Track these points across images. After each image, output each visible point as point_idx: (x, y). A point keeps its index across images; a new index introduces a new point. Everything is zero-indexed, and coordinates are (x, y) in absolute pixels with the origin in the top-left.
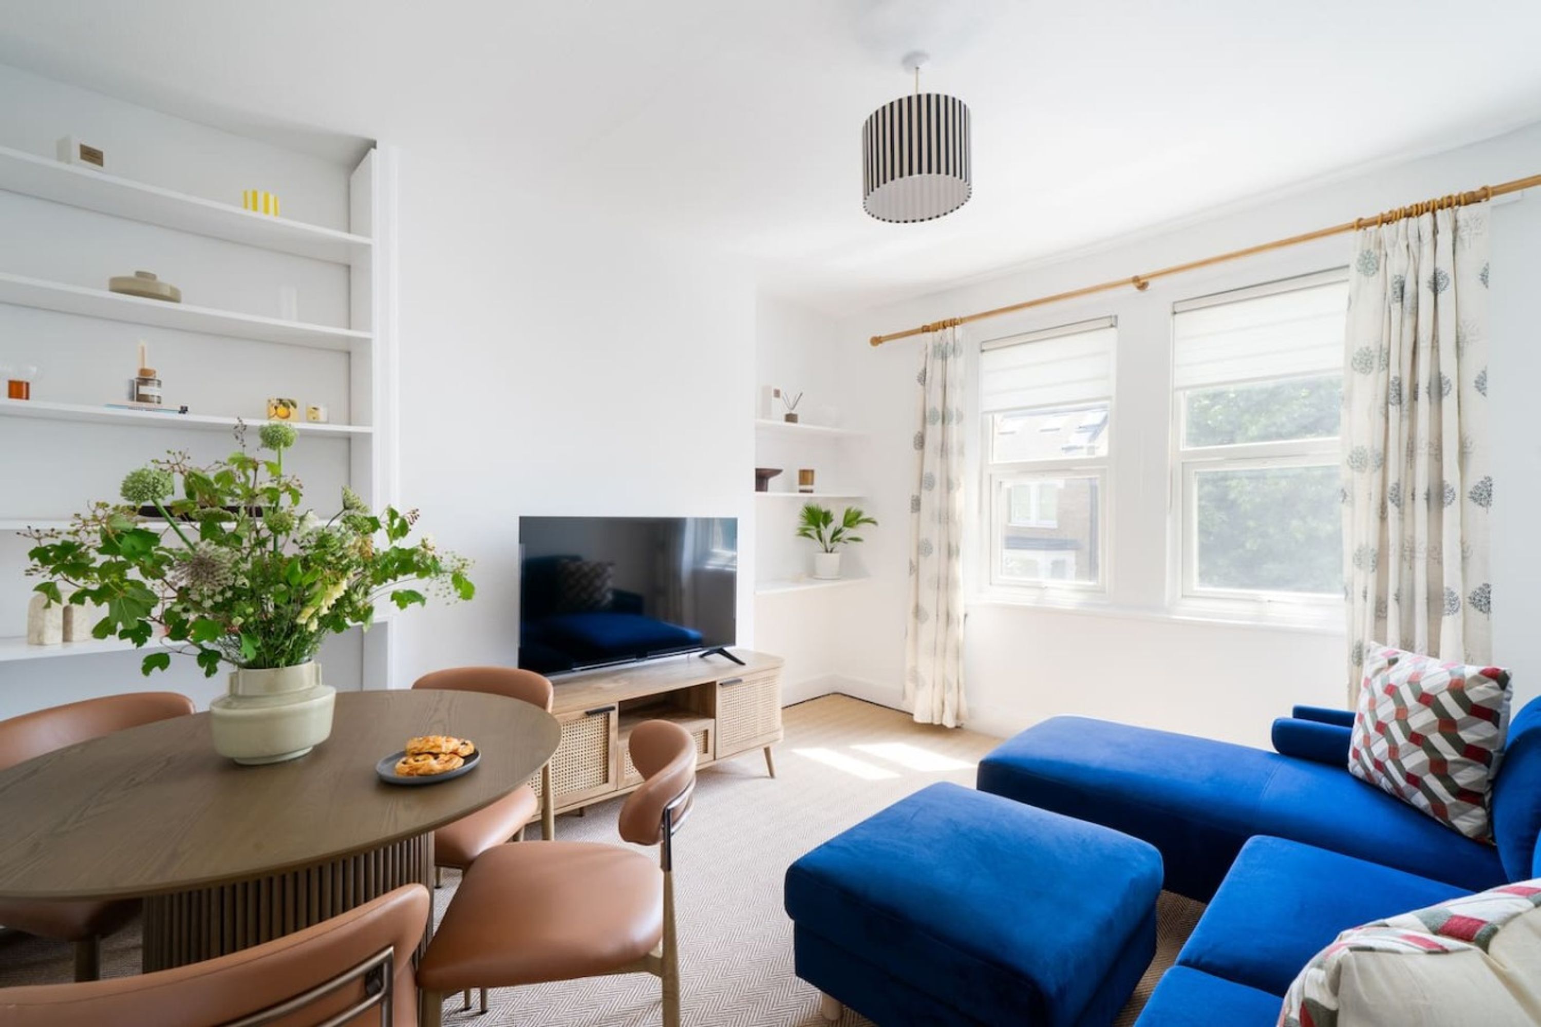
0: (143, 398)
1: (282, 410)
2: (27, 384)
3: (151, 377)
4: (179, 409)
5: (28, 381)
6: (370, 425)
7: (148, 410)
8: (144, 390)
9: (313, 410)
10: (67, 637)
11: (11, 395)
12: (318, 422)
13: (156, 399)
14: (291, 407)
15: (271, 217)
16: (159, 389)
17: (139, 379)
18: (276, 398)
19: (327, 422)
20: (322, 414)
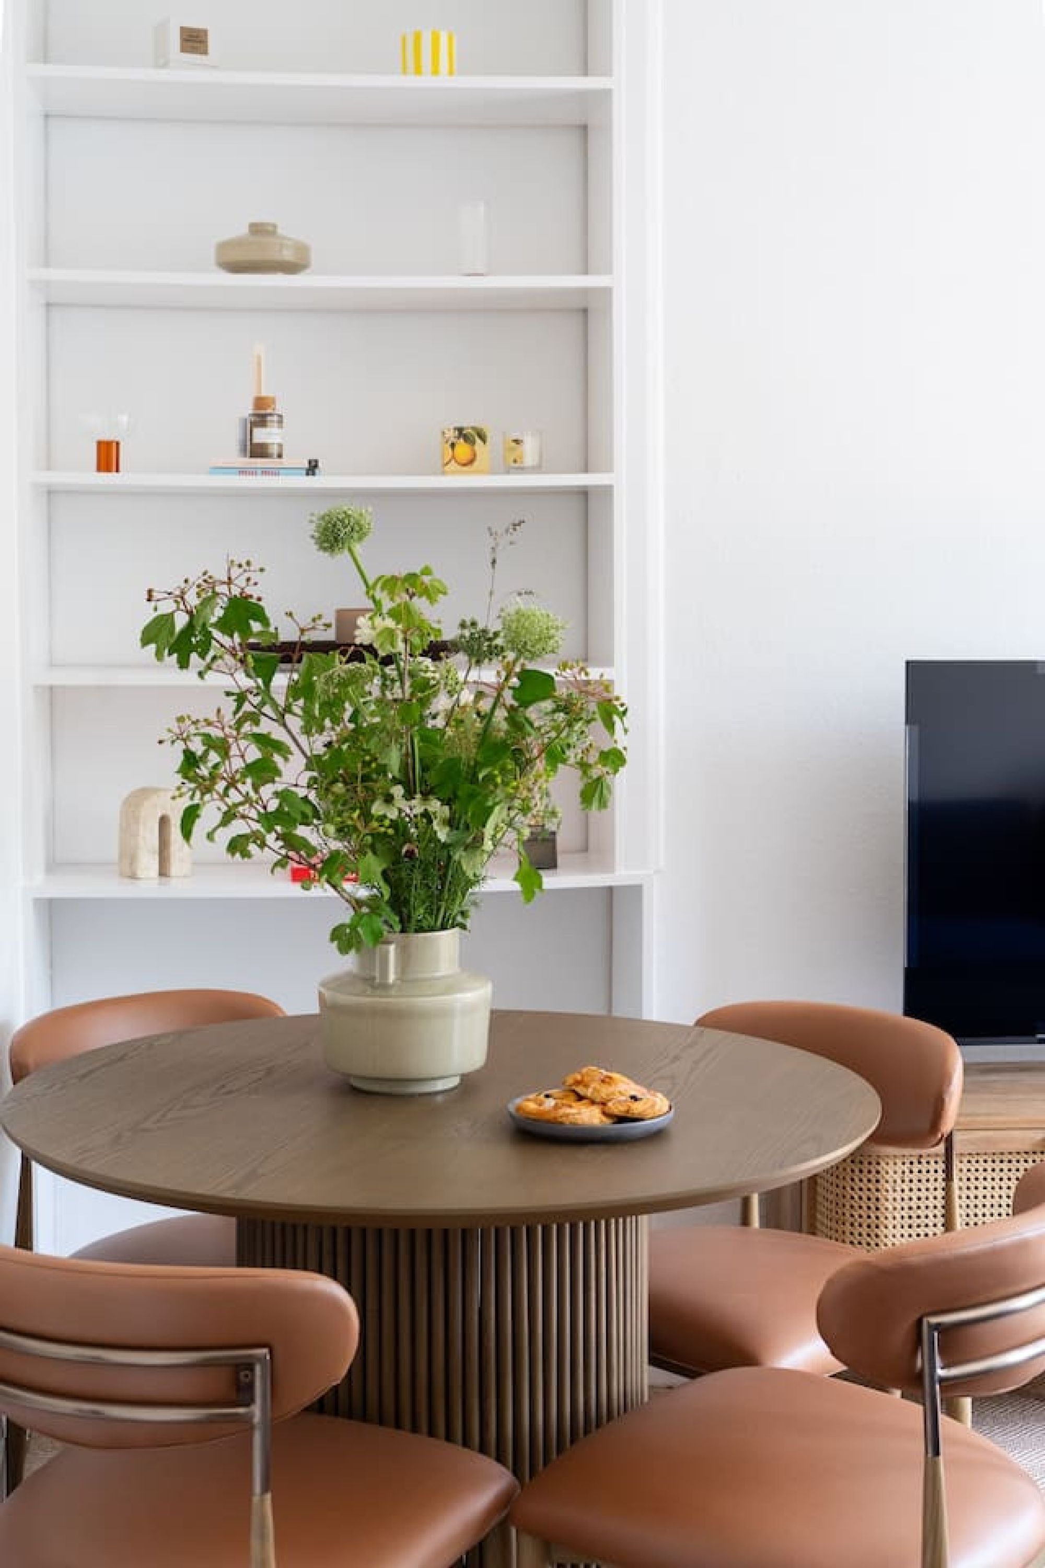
0: (259, 451)
1: (463, 449)
2: (118, 444)
3: (269, 411)
4: (307, 465)
5: (117, 439)
6: (609, 469)
7: (265, 472)
8: (260, 435)
9: (514, 444)
10: (163, 872)
11: (99, 469)
12: (522, 470)
13: (274, 450)
14: (478, 441)
15: (444, 81)
16: (280, 431)
17: (254, 415)
18: (452, 427)
19: (537, 469)
20: (530, 452)
